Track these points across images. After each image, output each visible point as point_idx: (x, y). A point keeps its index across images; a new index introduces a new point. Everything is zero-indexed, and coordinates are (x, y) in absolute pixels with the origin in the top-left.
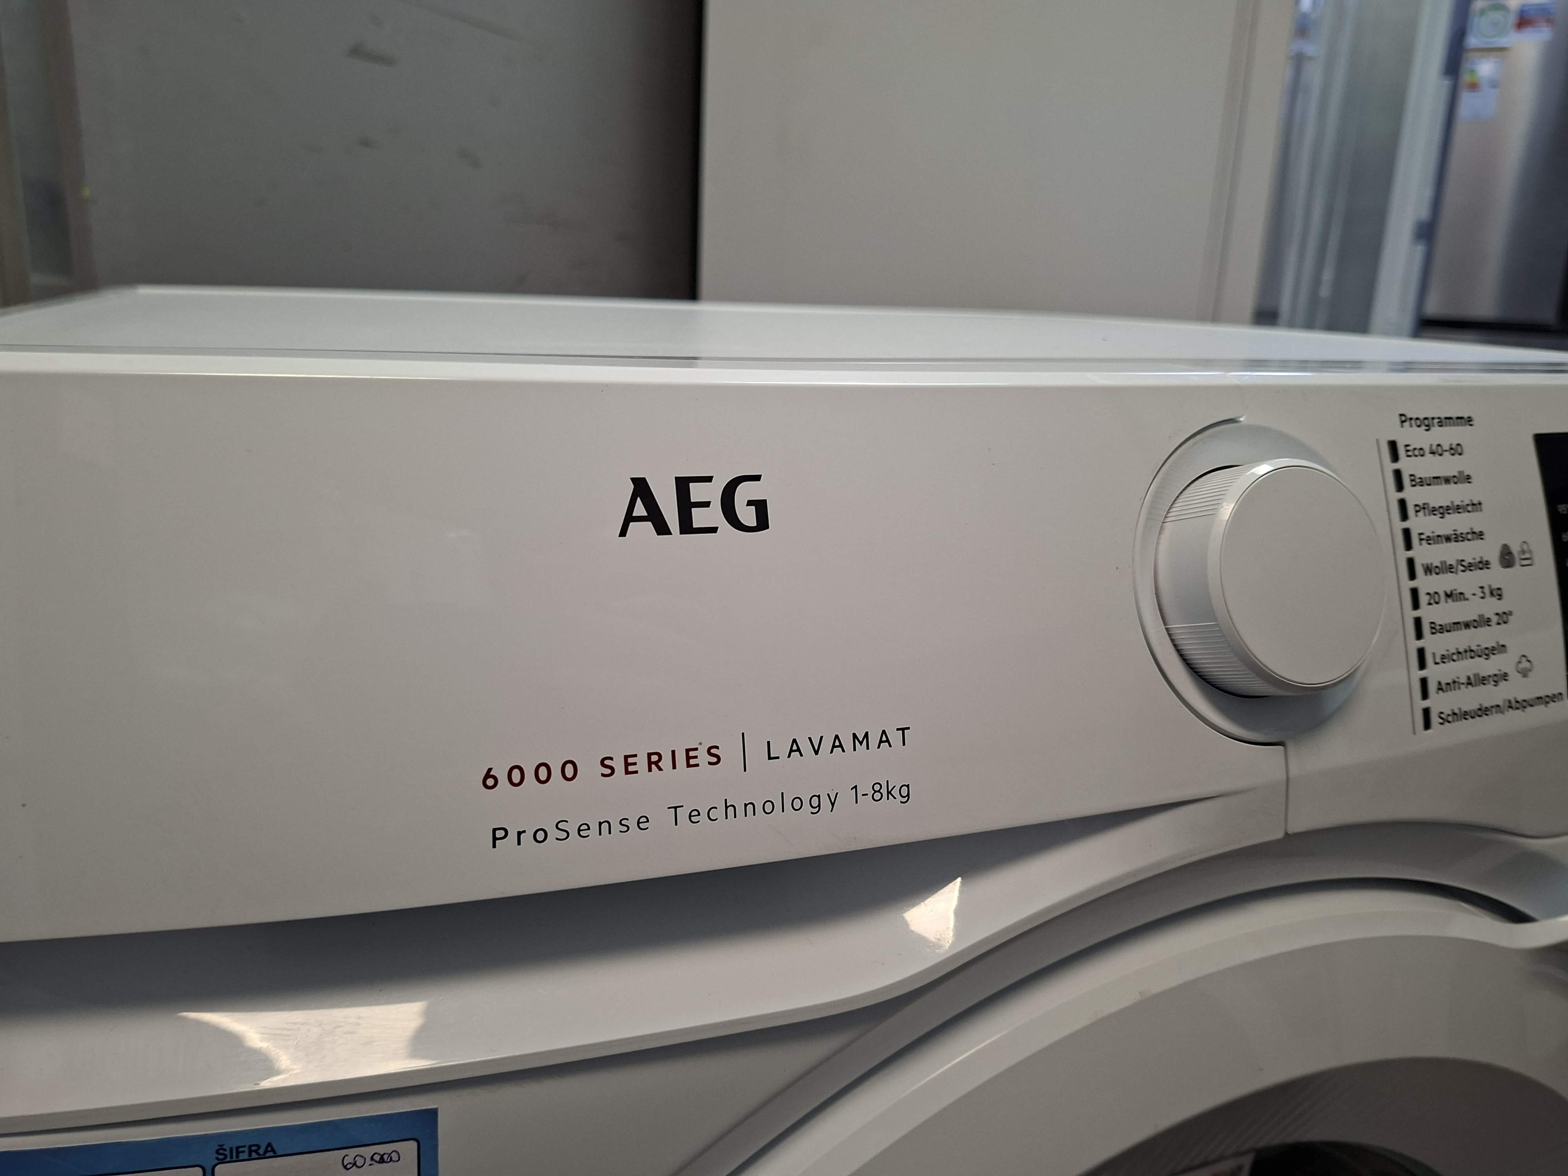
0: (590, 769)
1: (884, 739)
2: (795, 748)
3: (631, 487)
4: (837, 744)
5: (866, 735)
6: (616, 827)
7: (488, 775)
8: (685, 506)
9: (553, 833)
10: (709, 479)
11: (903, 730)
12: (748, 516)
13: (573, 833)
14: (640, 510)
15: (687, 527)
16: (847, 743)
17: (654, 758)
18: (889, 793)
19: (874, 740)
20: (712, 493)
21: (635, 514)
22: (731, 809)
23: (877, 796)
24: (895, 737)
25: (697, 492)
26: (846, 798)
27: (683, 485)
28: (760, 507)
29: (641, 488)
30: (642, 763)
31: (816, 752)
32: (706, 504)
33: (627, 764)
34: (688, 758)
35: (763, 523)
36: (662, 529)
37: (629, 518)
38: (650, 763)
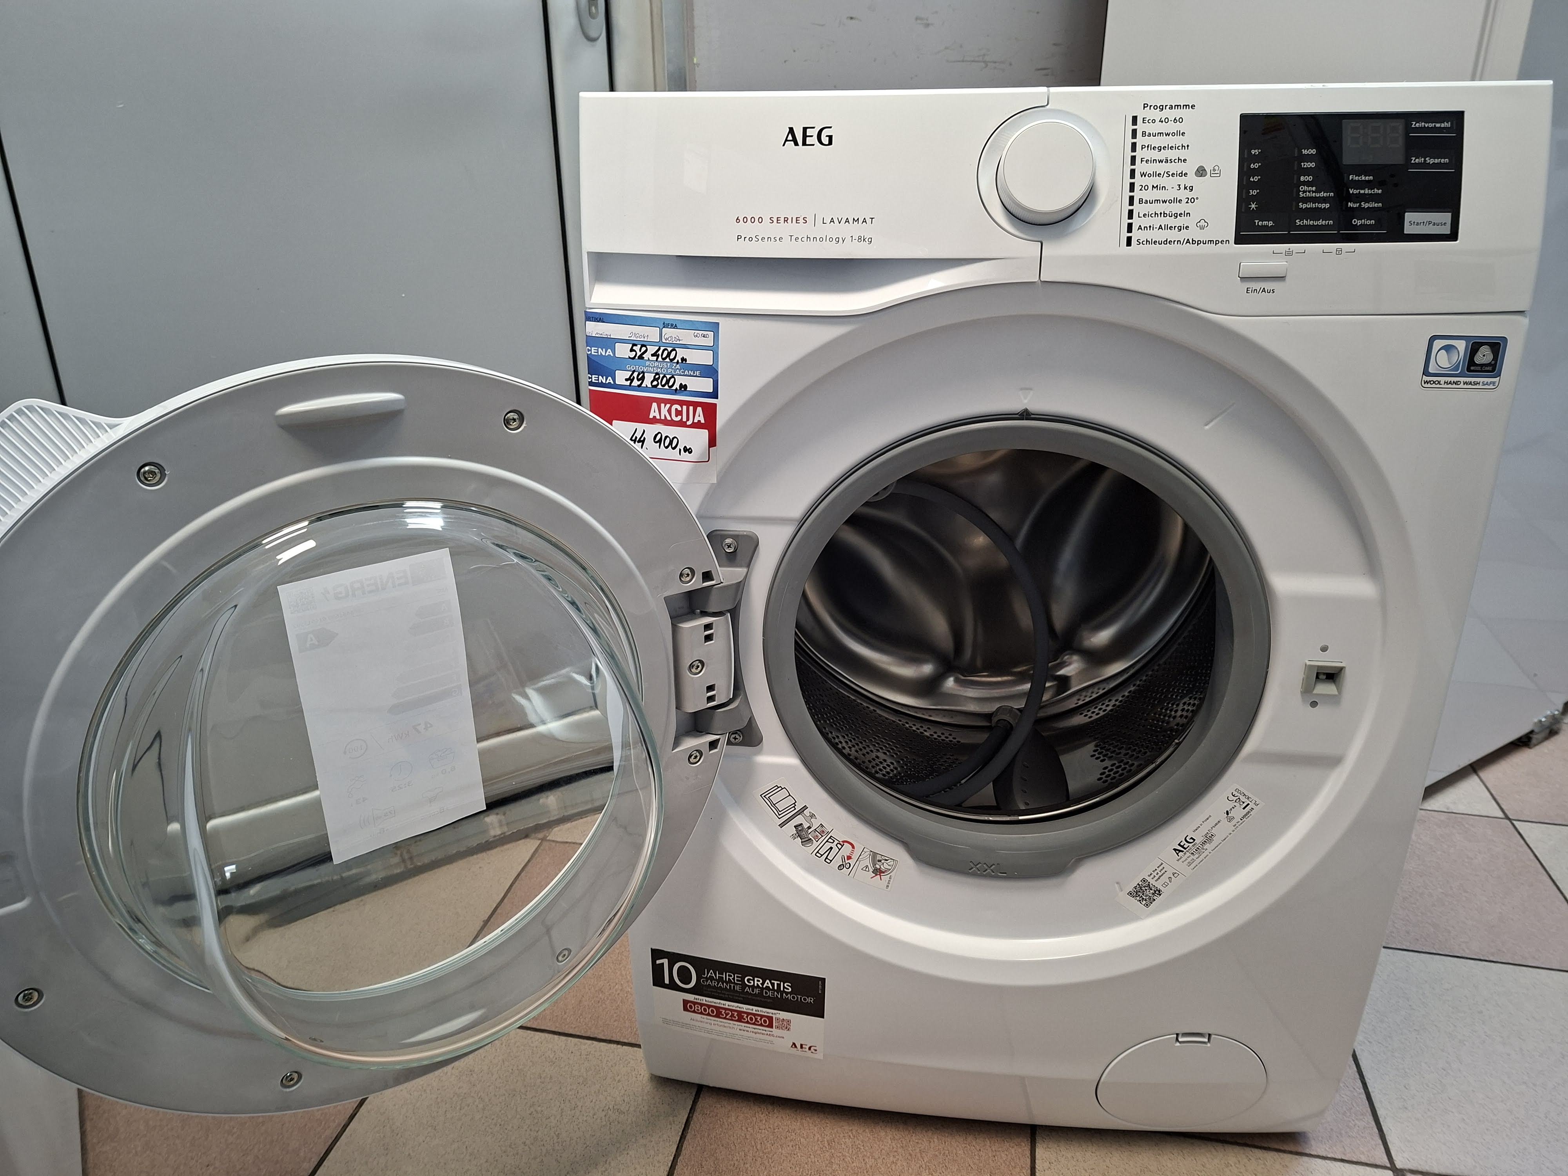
0: (766, 220)
1: (865, 221)
2: (832, 221)
3: (788, 130)
4: (847, 221)
5: (858, 219)
6: (773, 239)
7: (737, 219)
8: (805, 136)
9: (754, 239)
10: (814, 128)
11: (872, 218)
12: (825, 140)
13: (760, 239)
14: (790, 138)
15: (804, 144)
16: (851, 221)
17: (786, 219)
18: (864, 240)
19: (861, 221)
20: (813, 133)
21: (788, 139)
22: (809, 239)
23: (860, 240)
24: (869, 221)
25: (809, 132)
26: (848, 239)
27: (805, 129)
28: (830, 137)
29: (791, 130)
30: (782, 220)
31: (840, 223)
32: (812, 136)
33: (778, 220)
34: (797, 220)
35: (830, 143)
36: (796, 144)
37: (786, 140)
38: (785, 221)
